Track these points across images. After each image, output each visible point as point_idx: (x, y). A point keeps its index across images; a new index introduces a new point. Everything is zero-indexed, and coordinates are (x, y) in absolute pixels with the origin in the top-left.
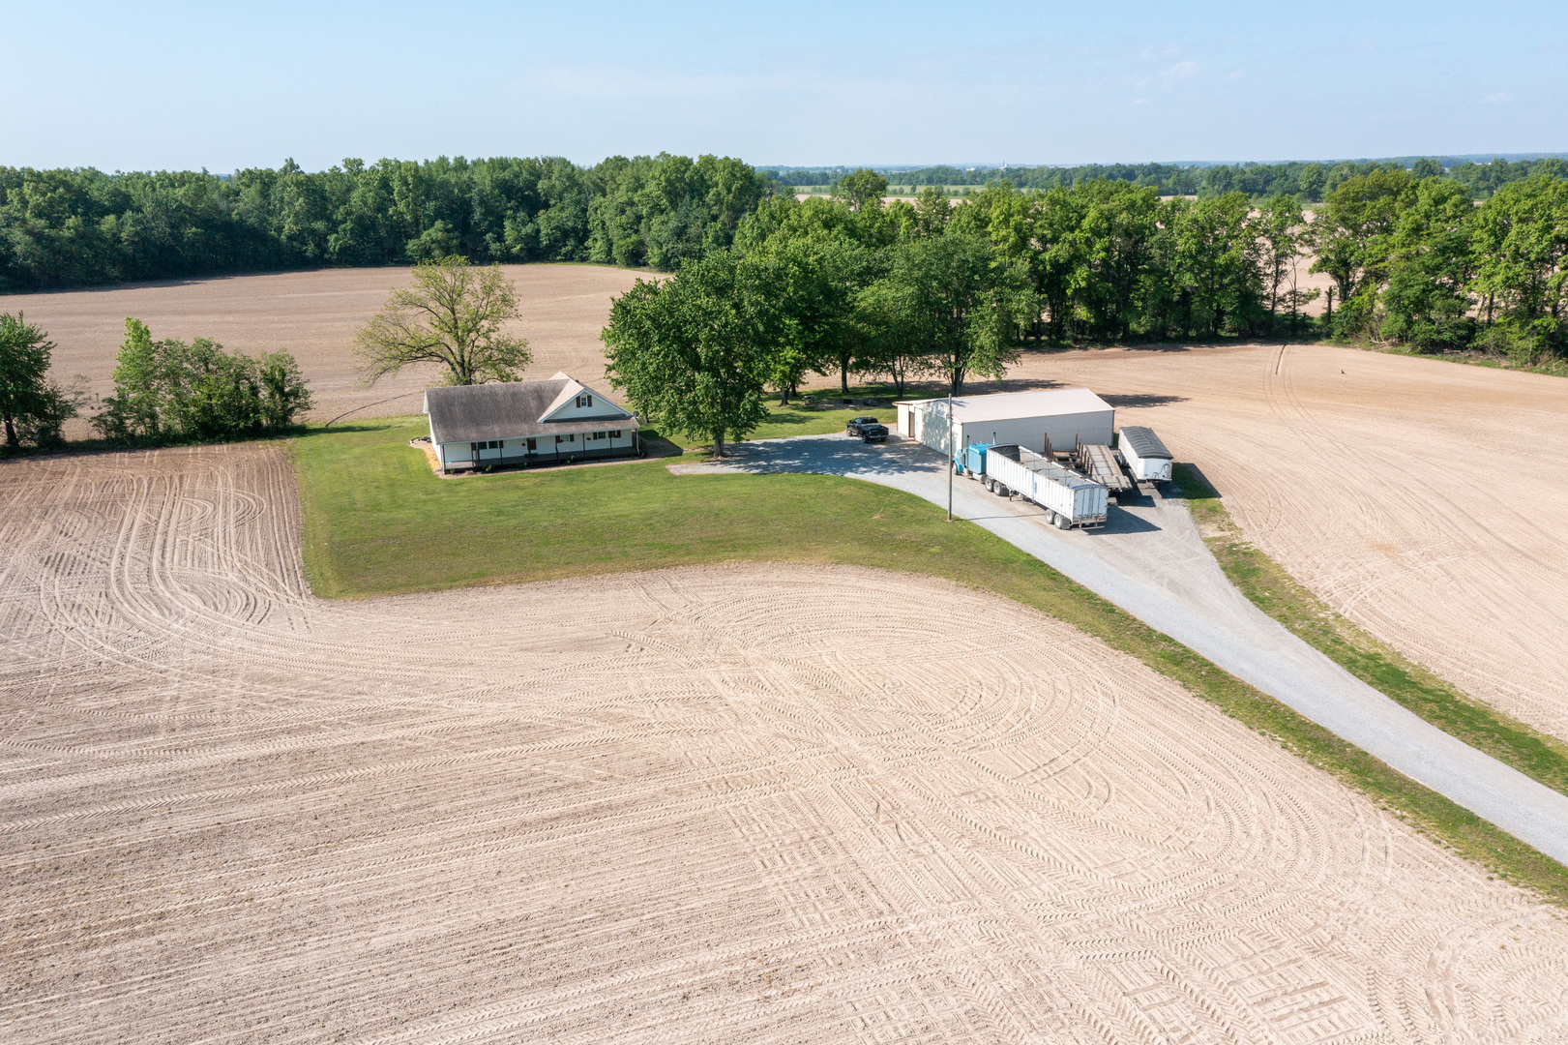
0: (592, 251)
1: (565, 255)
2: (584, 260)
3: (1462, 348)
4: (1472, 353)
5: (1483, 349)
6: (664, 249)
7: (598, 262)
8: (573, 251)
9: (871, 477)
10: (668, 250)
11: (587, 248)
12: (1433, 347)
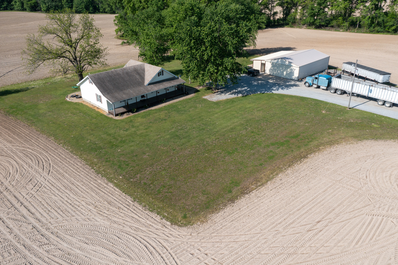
0: (15, 6)
1: (4, 8)
2: (12, 9)
3: (327, 26)
4: (330, 28)
5: (332, 27)
6: (47, 5)
7: (18, 10)
8: (7, 6)
9: (281, 91)
10: (49, 5)
11: (12, 5)
12: (319, 27)
